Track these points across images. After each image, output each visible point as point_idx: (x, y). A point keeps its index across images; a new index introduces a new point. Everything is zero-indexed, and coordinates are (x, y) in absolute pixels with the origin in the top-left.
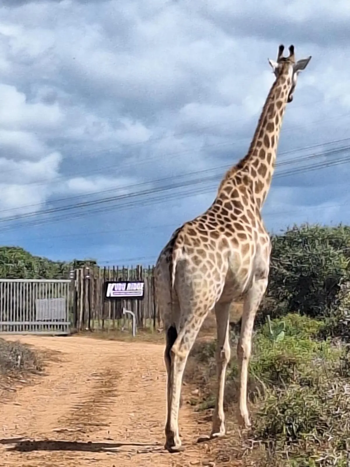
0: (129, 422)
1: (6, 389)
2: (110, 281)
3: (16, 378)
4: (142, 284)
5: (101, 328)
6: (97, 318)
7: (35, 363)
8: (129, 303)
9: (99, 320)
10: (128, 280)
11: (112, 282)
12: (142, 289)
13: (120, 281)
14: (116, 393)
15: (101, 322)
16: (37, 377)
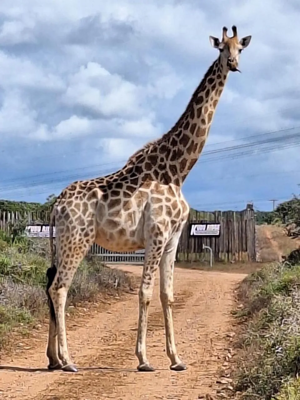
0: (186, 325)
1: (103, 302)
2: (193, 222)
3: (112, 295)
4: (219, 225)
5: (186, 259)
6: (183, 251)
7: (129, 285)
8: (208, 241)
9: (184, 253)
10: (208, 222)
11: (195, 224)
12: (218, 229)
13: (201, 223)
14: (183, 306)
15: (186, 255)
16: (128, 295)
